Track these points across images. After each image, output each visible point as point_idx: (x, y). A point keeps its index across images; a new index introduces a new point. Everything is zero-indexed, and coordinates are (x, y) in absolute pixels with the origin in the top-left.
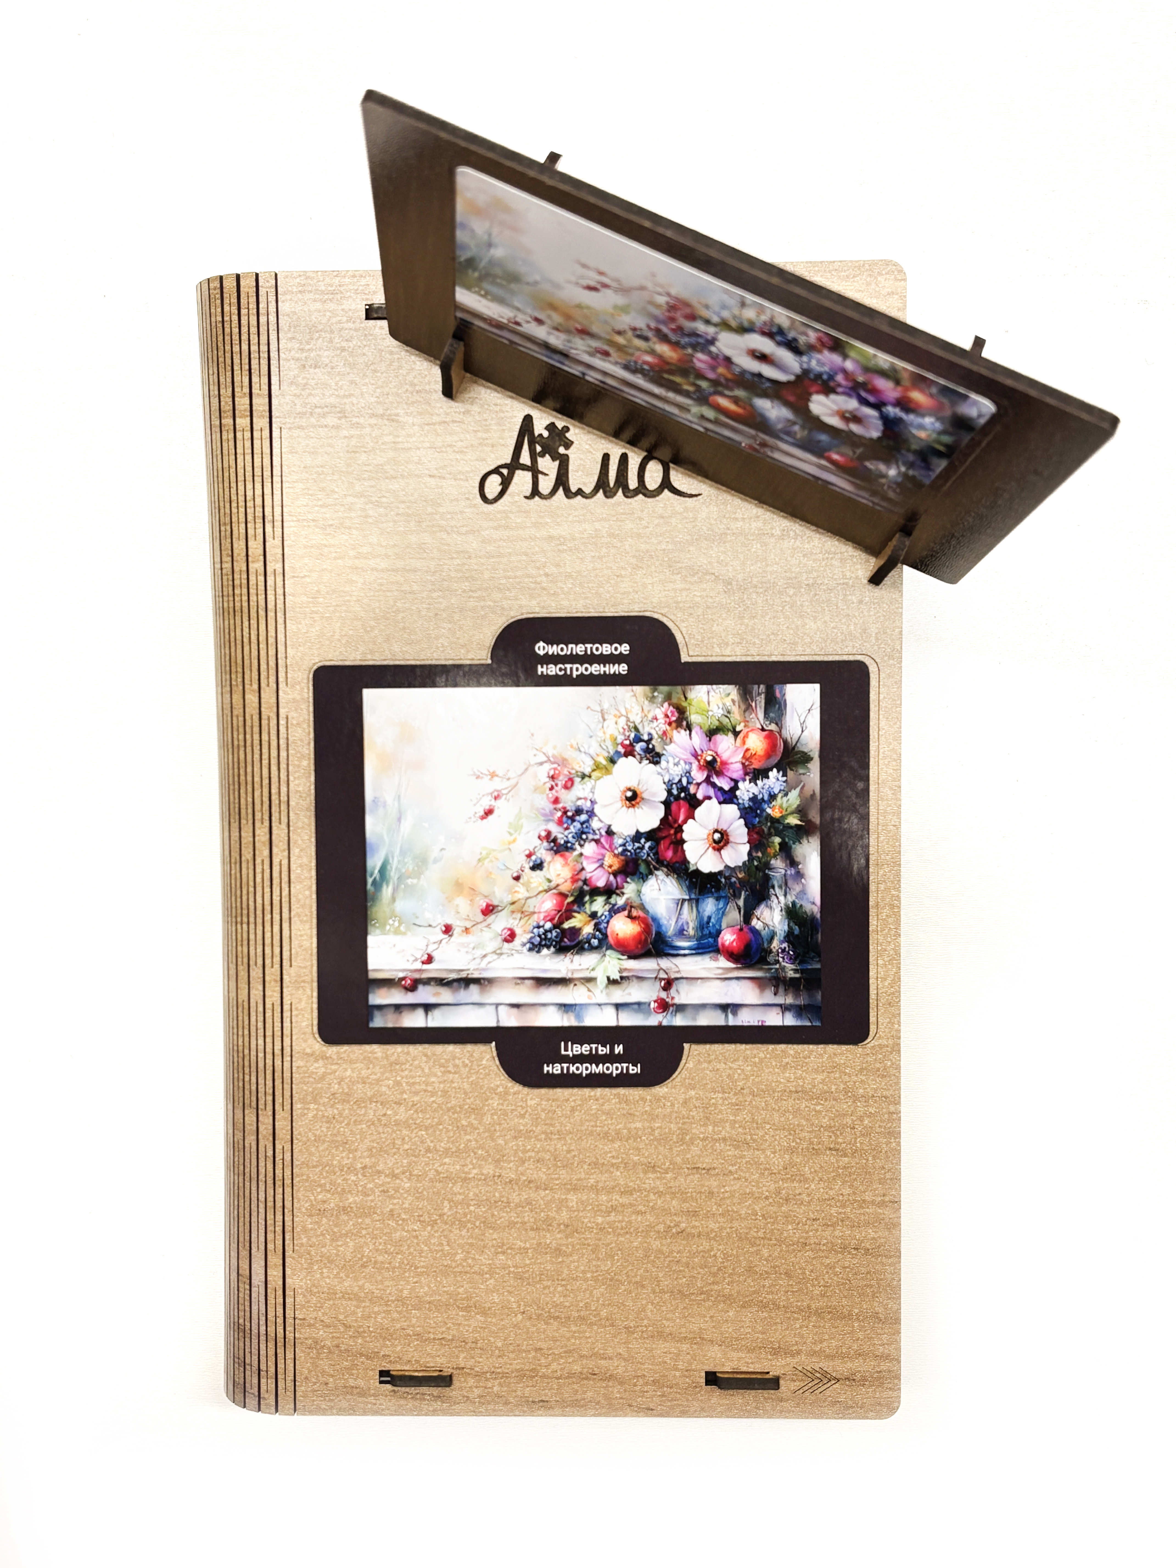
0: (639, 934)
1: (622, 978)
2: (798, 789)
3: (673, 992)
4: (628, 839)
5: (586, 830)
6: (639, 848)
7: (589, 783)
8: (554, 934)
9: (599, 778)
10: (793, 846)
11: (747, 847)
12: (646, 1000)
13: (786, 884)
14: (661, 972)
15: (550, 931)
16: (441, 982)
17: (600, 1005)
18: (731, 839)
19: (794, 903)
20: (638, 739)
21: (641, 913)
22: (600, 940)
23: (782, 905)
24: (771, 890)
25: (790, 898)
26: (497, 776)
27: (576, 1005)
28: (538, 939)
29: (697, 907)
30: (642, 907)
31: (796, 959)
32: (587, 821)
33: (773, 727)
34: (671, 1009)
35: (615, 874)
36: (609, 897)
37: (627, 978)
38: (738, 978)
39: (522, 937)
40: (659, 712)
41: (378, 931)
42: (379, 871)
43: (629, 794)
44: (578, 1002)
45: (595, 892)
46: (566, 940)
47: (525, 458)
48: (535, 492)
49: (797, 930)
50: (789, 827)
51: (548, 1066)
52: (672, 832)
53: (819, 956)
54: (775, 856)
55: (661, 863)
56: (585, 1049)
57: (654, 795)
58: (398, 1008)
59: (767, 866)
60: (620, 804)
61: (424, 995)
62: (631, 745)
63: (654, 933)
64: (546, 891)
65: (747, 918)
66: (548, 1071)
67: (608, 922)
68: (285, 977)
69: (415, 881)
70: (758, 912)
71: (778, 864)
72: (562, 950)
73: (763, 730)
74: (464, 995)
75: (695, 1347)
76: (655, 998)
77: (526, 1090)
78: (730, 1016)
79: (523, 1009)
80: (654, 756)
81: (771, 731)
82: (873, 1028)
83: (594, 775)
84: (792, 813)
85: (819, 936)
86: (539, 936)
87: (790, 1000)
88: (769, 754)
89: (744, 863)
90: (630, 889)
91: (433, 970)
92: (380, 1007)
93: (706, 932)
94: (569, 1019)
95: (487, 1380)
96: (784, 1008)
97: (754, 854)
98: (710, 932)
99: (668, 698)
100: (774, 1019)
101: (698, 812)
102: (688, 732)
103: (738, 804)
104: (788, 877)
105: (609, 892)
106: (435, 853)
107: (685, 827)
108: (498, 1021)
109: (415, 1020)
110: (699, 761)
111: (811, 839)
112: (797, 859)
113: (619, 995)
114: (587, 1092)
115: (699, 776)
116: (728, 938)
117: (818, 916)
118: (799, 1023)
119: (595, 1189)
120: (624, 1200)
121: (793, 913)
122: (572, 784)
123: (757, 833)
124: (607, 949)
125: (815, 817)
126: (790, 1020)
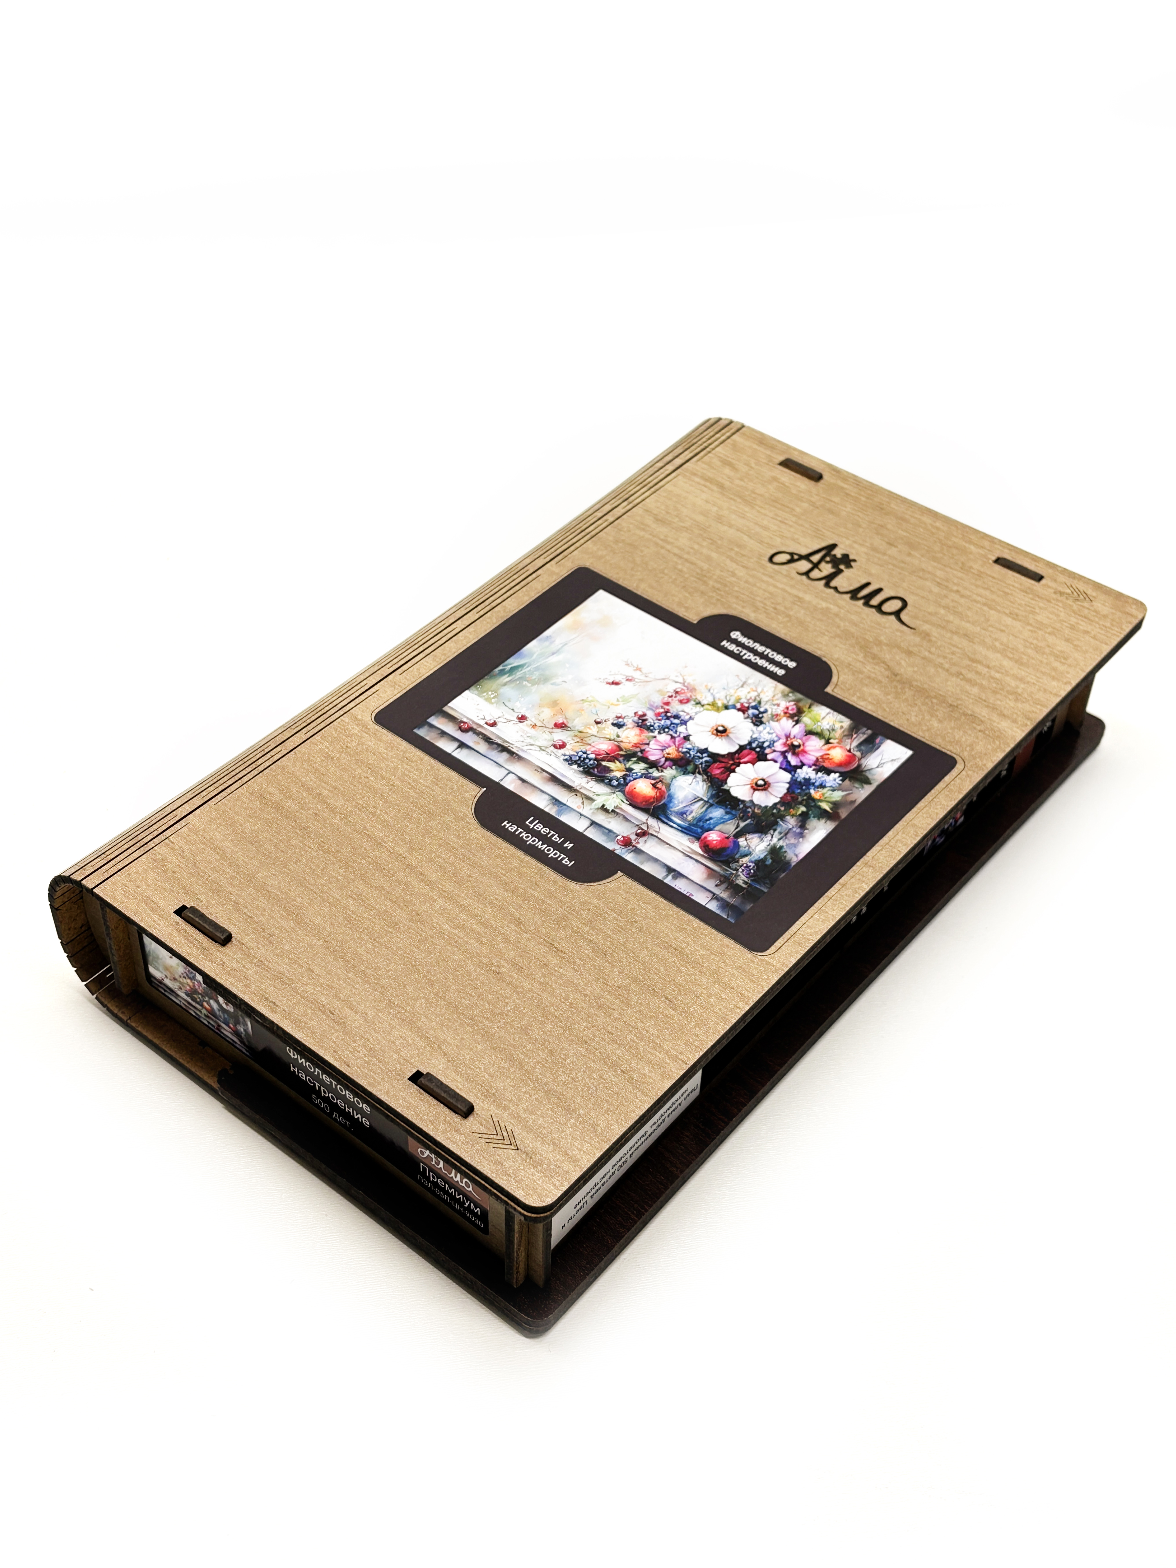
0: (651, 797)
1: (613, 811)
2: (845, 793)
3: (642, 840)
4: (696, 748)
5: (671, 728)
6: (698, 756)
7: (698, 708)
8: (592, 762)
9: (708, 710)
10: (812, 818)
11: (778, 800)
12: (618, 833)
13: (786, 834)
14: (646, 825)
15: (590, 760)
16: (487, 740)
17: (581, 815)
18: (770, 789)
19: (781, 847)
20: (755, 708)
21: (664, 788)
22: (619, 784)
23: (772, 843)
24: (772, 832)
25: (781, 843)
26: (641, 671)
27: (565, 805)
28: (578, 758)
29: (708, 808)
30: (668, 786)
31: (752, 876)
32: (677, 725)
33: (858, 754)
34: (631, 847)
35: (667, 759)
36: (651, 768)
37: (618, 814)
38: (697, 861)
39: (568, 751)
40: (784, 704)
41: (476, 692)
42: (511, 668)
43: (721, 729)
44: (568, 804)
45: (644, 760)
46: (596, 770)
47: (815, 558)
48: (807, 574)
49: (769, 862)
50: (819, 807)
51: (508, 823)
52: (731, 762)
53: (772, 885)
54: (793, 816)
55: (705, 771)
56: (545, 830)
57: (737, 738)
58: (443, 734)
59: (782, 818)
60: (709, 729)
61: (468, 738)
62: (748, 708)
63: (662, 803)
64: (610, 740)
65: (738, 835)
66: (505, 825)
67: (635, 779)
68: (390, 676)
69: (529, 685)
70: (749, 836)
71: (791, 822)
72: (588, 772)
73: (849, 751)
74: (495, 755)
75: (428, 1048)
76: (625, 835)
77: (478, 826)
78: (670, 877)
79: (526, 784)
80: (757, 721)
81: (854, 755)
82: (773, 949)
83: (706, 707)
84: (828, 802)
85: (783, 875)
86: (580, 757)
87: (724, 895)
88: (840, 765)
89: (766, 807)
90: (669, 773)
91: (489, 731)
92: (432, 726)
93: (701, 824)
94: (550, 809)
95: (252, 963)
96: (715, 897)
97: (778, 806)
98: (703, 826)
99: (797, 701)
100: (701, 898)
101: (760, 764)
102: (794, 723)
103: (793, 776)
104: (791, 831)
105: (653, 765)
106: (558, 680)
107: (742, 765)
108: (502, 780)
109: (448, 747)
110: (787, 740)
111: (828, 822)
112: (807, 826)
113: (601, 818)
114: (520, 854)
115: (779, 746)
116: (713, 836)
117: (793, 864)
118: (718, 912)
119: (463, 908)
120: (477, 928)
121: (775, 852)
122: (686, 703)
123: (792, 797)
124: (619, 791)
125: (844, 813)
126: (713, 906)
